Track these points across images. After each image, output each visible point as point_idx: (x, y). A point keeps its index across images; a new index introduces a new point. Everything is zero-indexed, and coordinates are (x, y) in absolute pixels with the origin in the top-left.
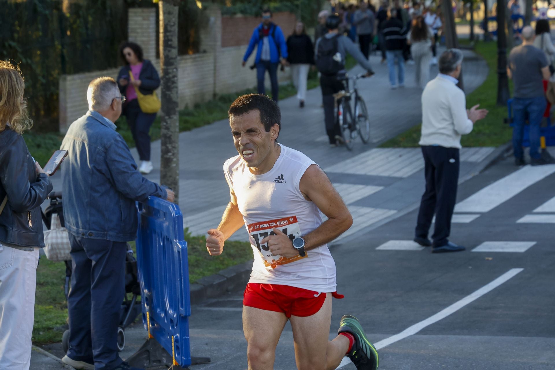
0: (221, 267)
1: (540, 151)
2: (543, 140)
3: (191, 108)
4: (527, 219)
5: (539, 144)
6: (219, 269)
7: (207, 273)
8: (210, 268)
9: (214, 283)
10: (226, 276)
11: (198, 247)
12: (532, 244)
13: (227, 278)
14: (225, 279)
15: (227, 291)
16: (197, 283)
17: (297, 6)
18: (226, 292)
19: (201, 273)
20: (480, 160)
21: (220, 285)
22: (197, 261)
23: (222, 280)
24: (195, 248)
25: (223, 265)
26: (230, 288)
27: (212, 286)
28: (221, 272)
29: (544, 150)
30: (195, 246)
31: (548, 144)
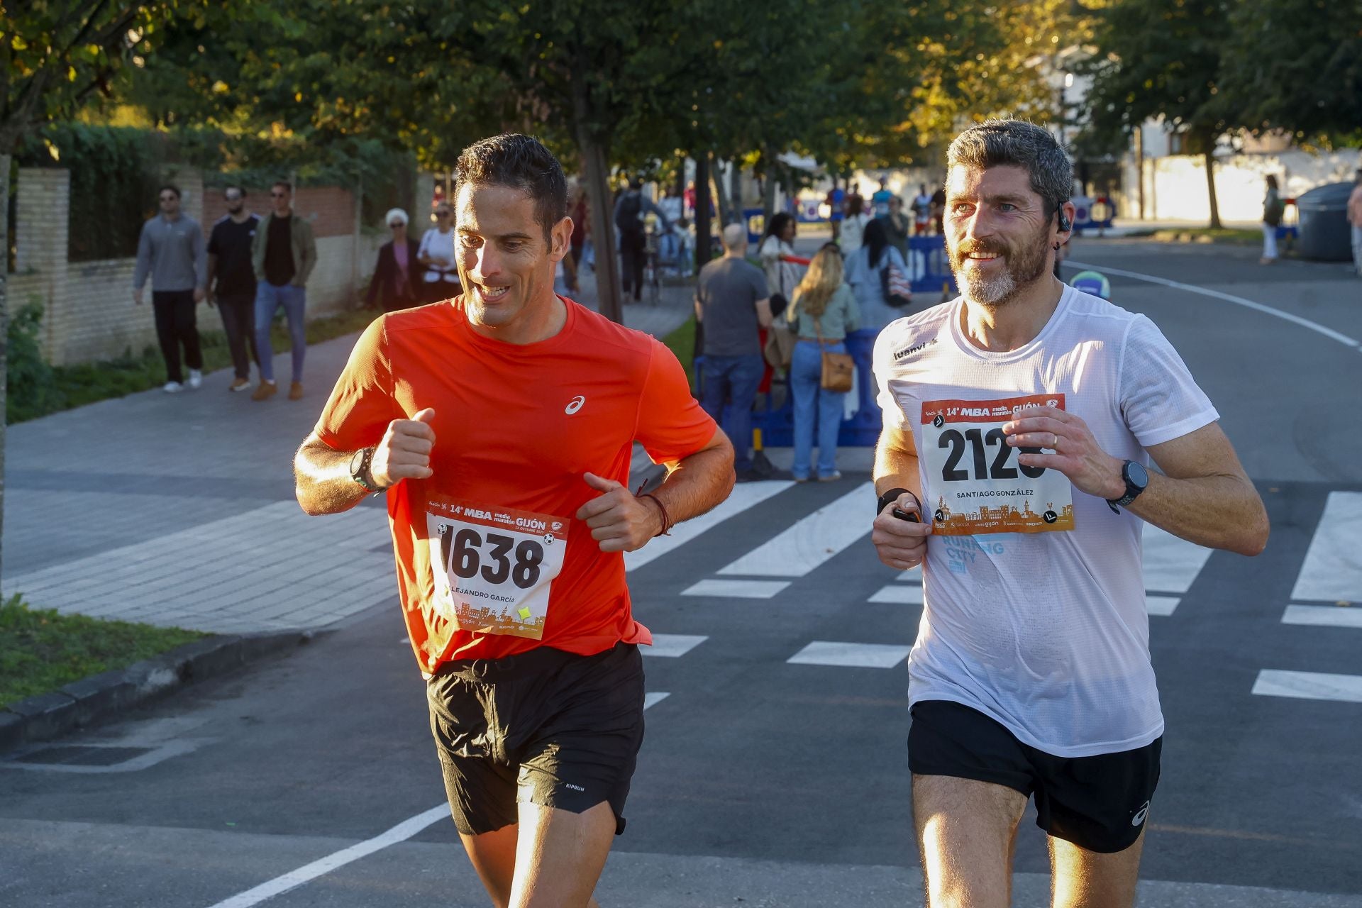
0: (71, 675)
1: (751, 455)
2: (757, 435)
3: (137, 353)
4: (704, 588)
5: (751, 444)
6: (65, 681)
7: (36, 690)
8: (46, 679)
9: (47, 711)
10: (76, 695)
11: (34, 634)
12: (699, 639)
13: (78, 701)
14: (74, 701)
15: (77, 725)
16: (8, 711)
17: (355, 177)
18: (73, 729)
19: (23, 689)
20: (641, 470)
21: (60, 714)
22: (22, 663)
23: (66, 704)
24: (28, 636)
25: (75, 671)
26: (83, 720)
27: (40, 716)
28: (67, 687)
29: (758, 453)
30: (29, 632)
31: (766, 443)
